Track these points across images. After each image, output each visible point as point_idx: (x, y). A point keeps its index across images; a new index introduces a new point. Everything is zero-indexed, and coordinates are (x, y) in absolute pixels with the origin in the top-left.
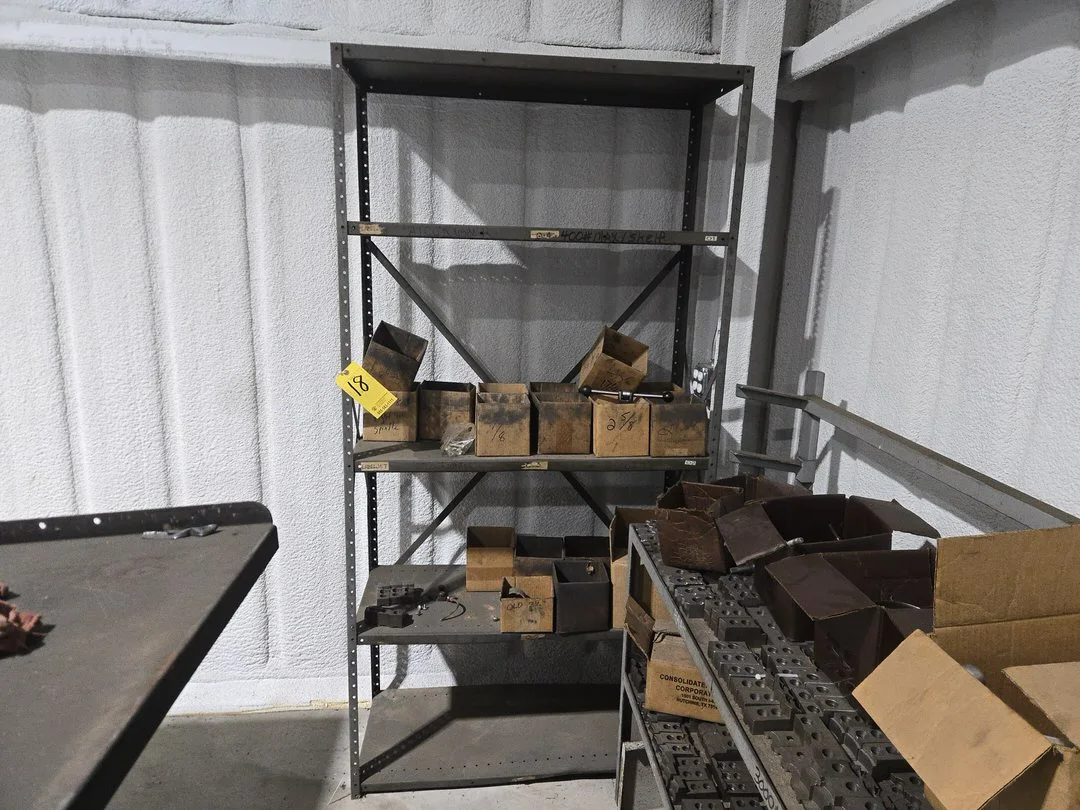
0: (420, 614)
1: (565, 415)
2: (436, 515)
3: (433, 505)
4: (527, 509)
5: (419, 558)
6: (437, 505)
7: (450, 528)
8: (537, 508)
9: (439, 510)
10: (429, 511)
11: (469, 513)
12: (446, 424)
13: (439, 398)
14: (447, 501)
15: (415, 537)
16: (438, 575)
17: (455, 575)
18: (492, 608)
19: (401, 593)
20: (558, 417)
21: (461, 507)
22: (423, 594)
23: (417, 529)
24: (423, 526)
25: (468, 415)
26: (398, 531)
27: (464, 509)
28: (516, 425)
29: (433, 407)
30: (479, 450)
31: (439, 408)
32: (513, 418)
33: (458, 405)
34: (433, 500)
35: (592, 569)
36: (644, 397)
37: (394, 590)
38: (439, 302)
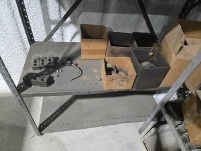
0: (58, 76)
2: (63, 16)
3: (60, 9)
4: (109, 14)
5: (56, 38)
6: (62, 10)
7: (70, 23)
8: (114, 14)
9: (64, 13)
10: (58, 13)
11: (79, 15)
14: (68, 8)
15: (53, 27)
16: (66, 48)
17: (74, 49)
18: (96, 71)
19: (46, 63)
21: (76, 12)
22: (59, 61)
23: (53, 22)
24: (56, 21)
26: (43, 23)
27: (77, 12)
34: (60, 6)
35: (152, 54)
37: (43, 61)
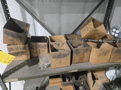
1: (82, 52)
12: (40, 52)
13: (36, 45)
20: (80, 52)
25: (47, 50)
28: (66, 58)
29: (34, 48)
30: (52, 66)
31: (37, 48)
32: (65, 55)
33: (43, 47)
35: (83, 83)
36: (106, 42)
38: (34, 9)
